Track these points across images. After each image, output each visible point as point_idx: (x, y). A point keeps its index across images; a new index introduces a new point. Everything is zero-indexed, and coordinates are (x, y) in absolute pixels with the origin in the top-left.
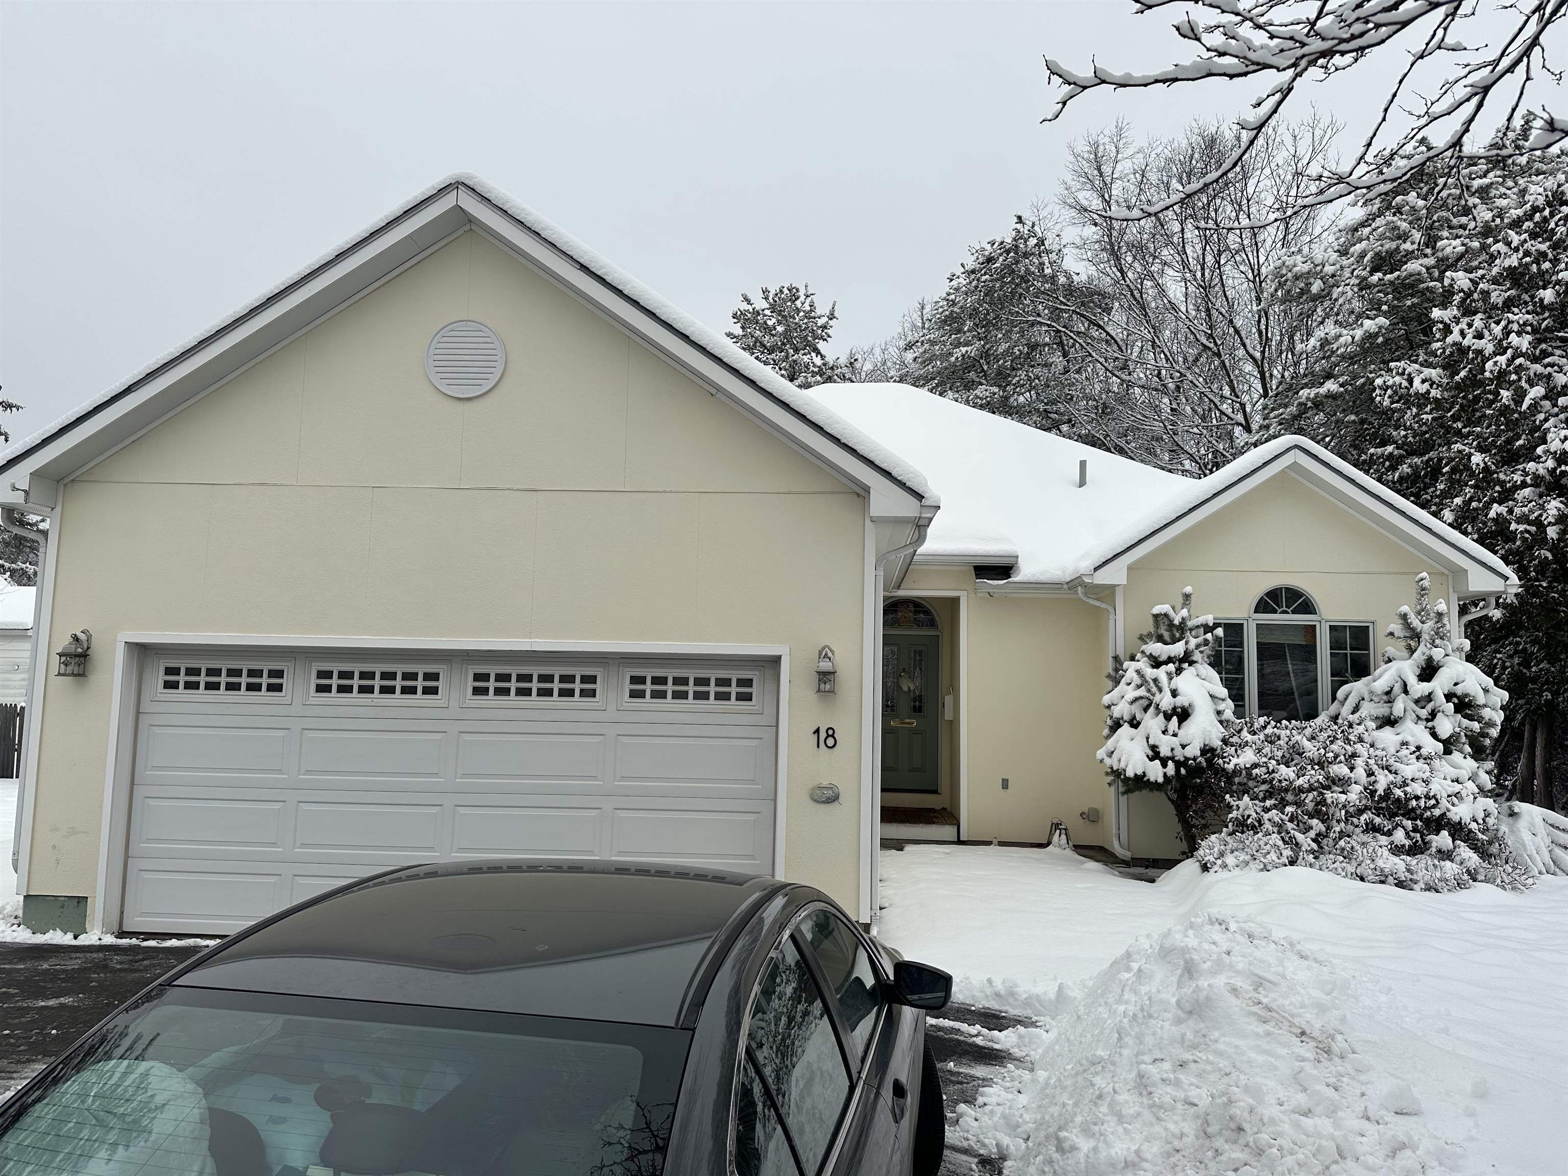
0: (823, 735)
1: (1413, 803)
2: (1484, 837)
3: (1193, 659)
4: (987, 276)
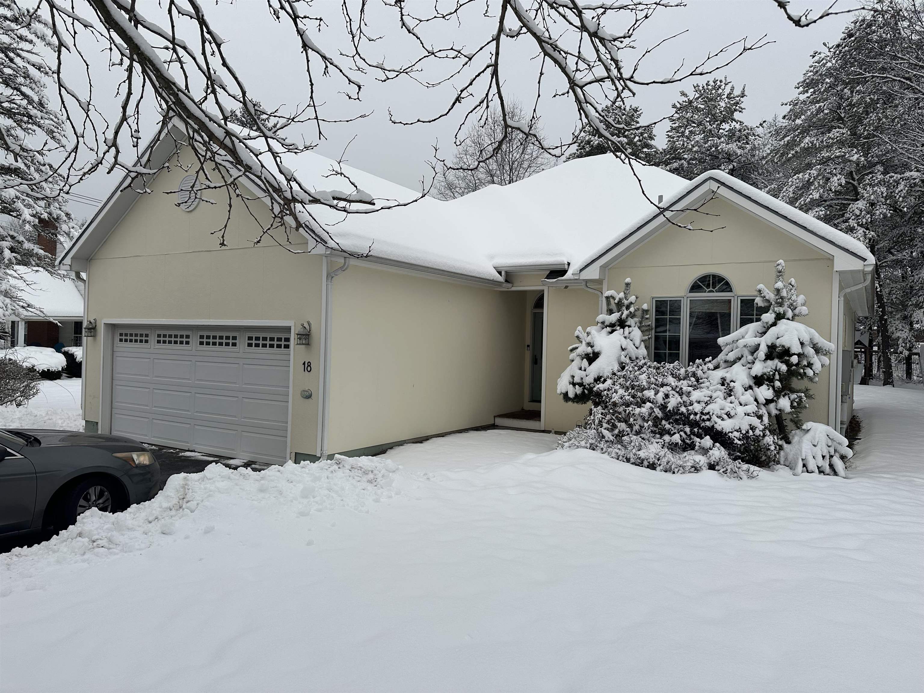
0: (306, 365)
1: (692, 417)
2: (739, 442)
3: (627, 324)
4: (847, 48)
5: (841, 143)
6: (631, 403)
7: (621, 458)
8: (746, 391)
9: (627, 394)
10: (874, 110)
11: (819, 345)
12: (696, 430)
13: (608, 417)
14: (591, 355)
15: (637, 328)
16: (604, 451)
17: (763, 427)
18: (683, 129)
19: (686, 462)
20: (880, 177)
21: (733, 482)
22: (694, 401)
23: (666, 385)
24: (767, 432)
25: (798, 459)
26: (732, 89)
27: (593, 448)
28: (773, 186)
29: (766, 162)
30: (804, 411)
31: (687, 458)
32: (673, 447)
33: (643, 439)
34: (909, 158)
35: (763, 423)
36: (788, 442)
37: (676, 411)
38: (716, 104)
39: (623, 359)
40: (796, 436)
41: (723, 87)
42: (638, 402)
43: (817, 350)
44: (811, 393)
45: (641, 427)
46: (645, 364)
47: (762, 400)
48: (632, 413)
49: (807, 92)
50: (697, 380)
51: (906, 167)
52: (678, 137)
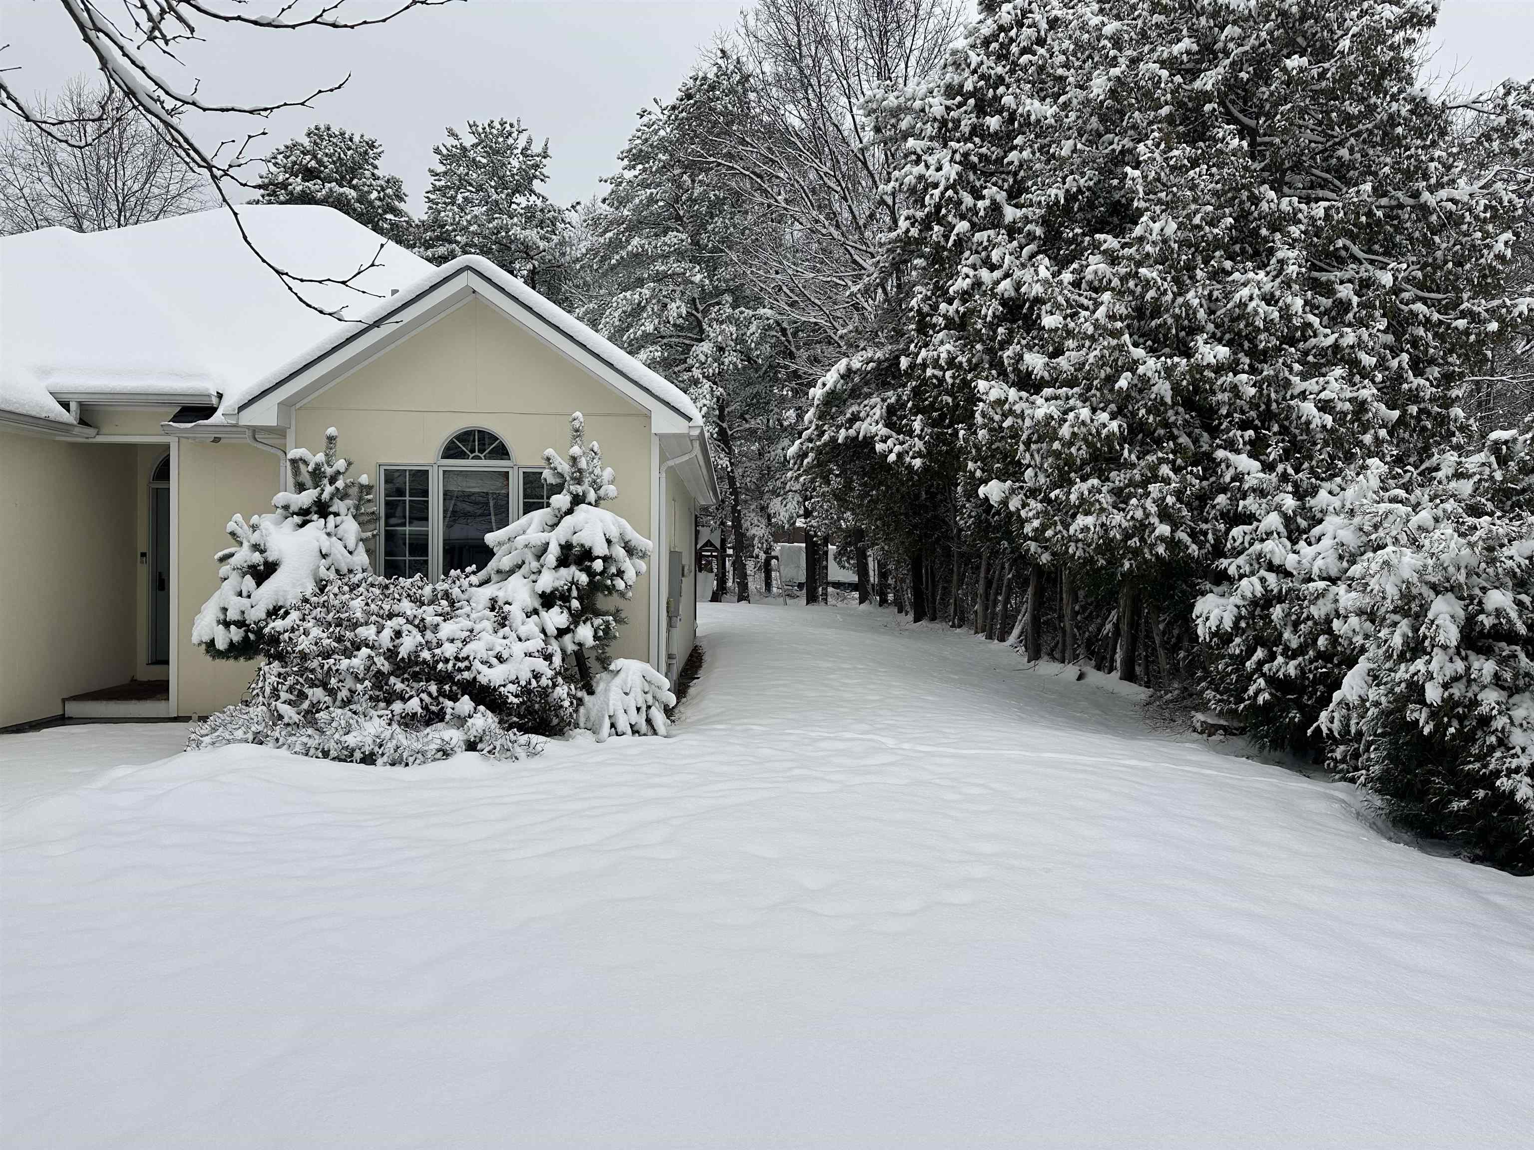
1: (440, 666)
2: (516, 701)
3: (331, 509)
4: (684, 114)
5: (680, 254)
6: (334, 652)
7: (312, 751)
8: (528, 617)
9: (325, 635)
10: (721, 212)
11: (633, 543)
12: (447, 687)
13: (291, 680)
14: (262, 568)
15: (350, 517)
16: (280, 743)
17: (553, 673)
18: (452, 192)
19: (427, 743)
20: (729, 310)
21: (505, 766)
22: (444, 638)
23: (398, 615)
24: (560, 680)
25: (603, 716)
26: (530, 141)
27: (258, 739)
28: (591, 306)
29: (581, 267)
30: (613, 643)
31: (430, 737)
32: (409, 722)
33: (355, 713)
34: (762, 289)
35: (553, 667)
36: (591, 692)
37: (413, 660)
38: (505, 161)
39: (323, 573)
40: (601, 682)
41: (515, 135)
42: (346, 648)
43: (630, 550)
44: (623, 615)
45: (352, 692)
46: (365, 579)
47: (552, 631)
48: (334, 668)
49: (634, 167)
50: (452, 604)
51: (759, 302)
52: (445, 203)
